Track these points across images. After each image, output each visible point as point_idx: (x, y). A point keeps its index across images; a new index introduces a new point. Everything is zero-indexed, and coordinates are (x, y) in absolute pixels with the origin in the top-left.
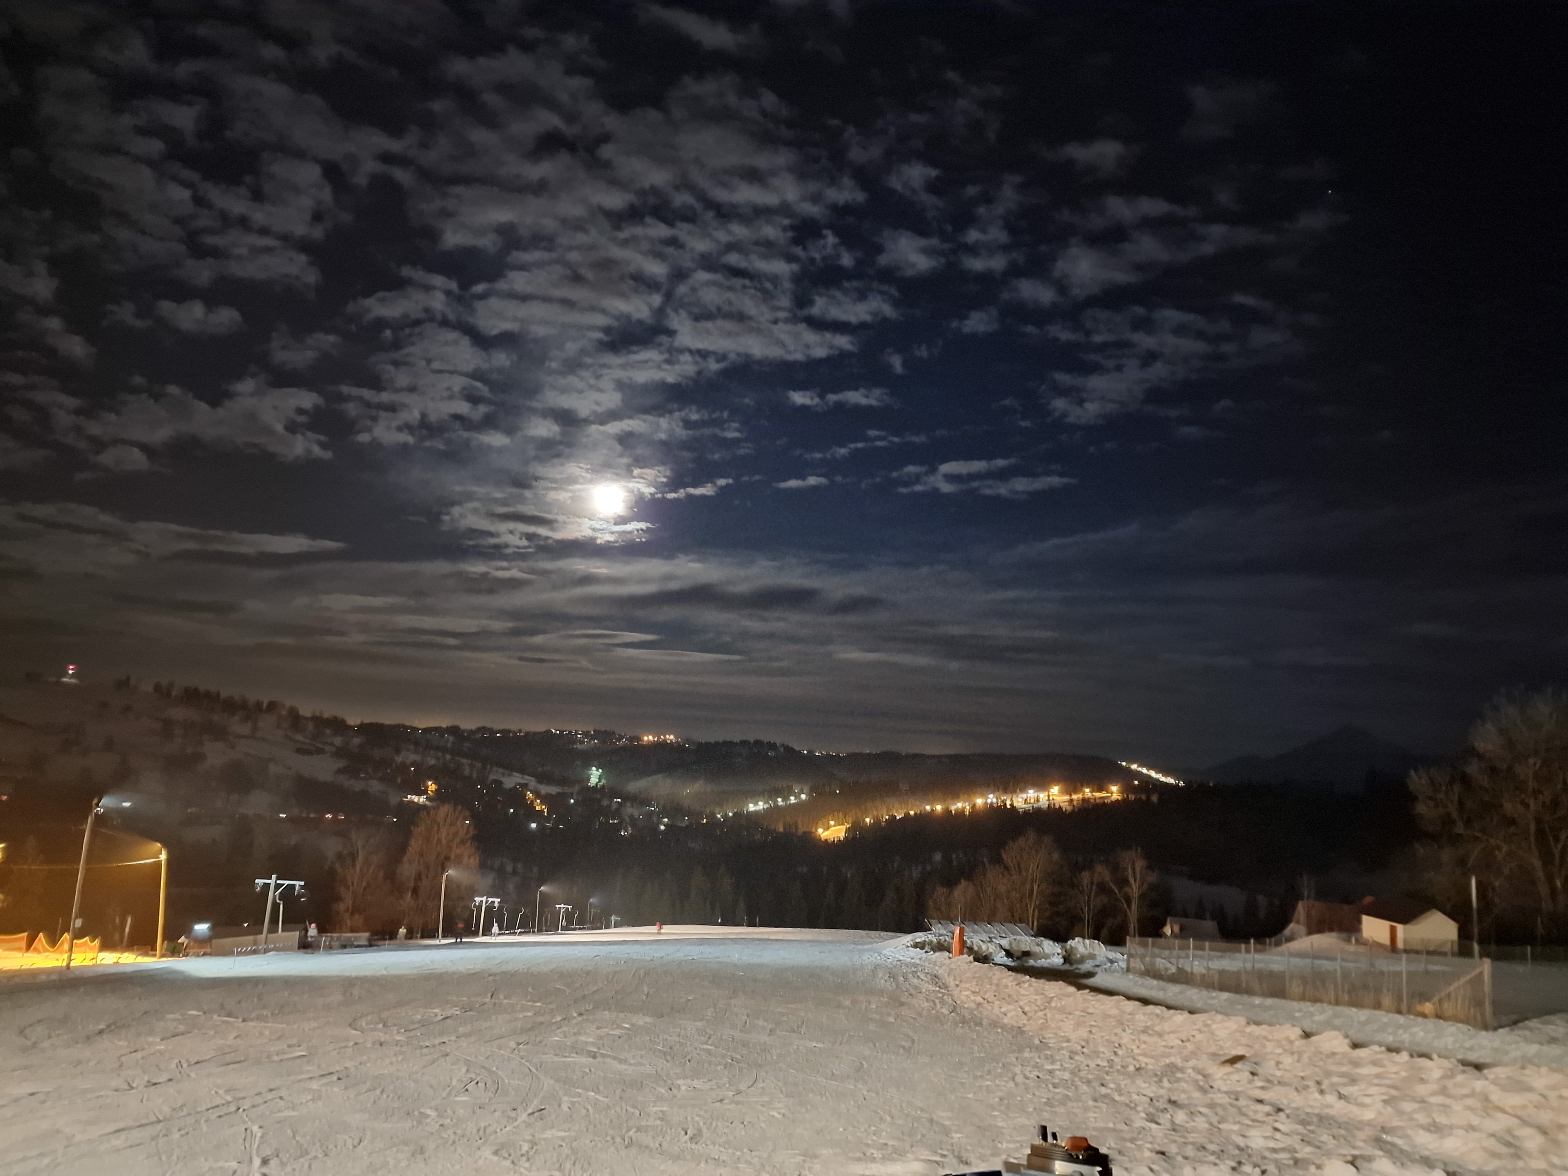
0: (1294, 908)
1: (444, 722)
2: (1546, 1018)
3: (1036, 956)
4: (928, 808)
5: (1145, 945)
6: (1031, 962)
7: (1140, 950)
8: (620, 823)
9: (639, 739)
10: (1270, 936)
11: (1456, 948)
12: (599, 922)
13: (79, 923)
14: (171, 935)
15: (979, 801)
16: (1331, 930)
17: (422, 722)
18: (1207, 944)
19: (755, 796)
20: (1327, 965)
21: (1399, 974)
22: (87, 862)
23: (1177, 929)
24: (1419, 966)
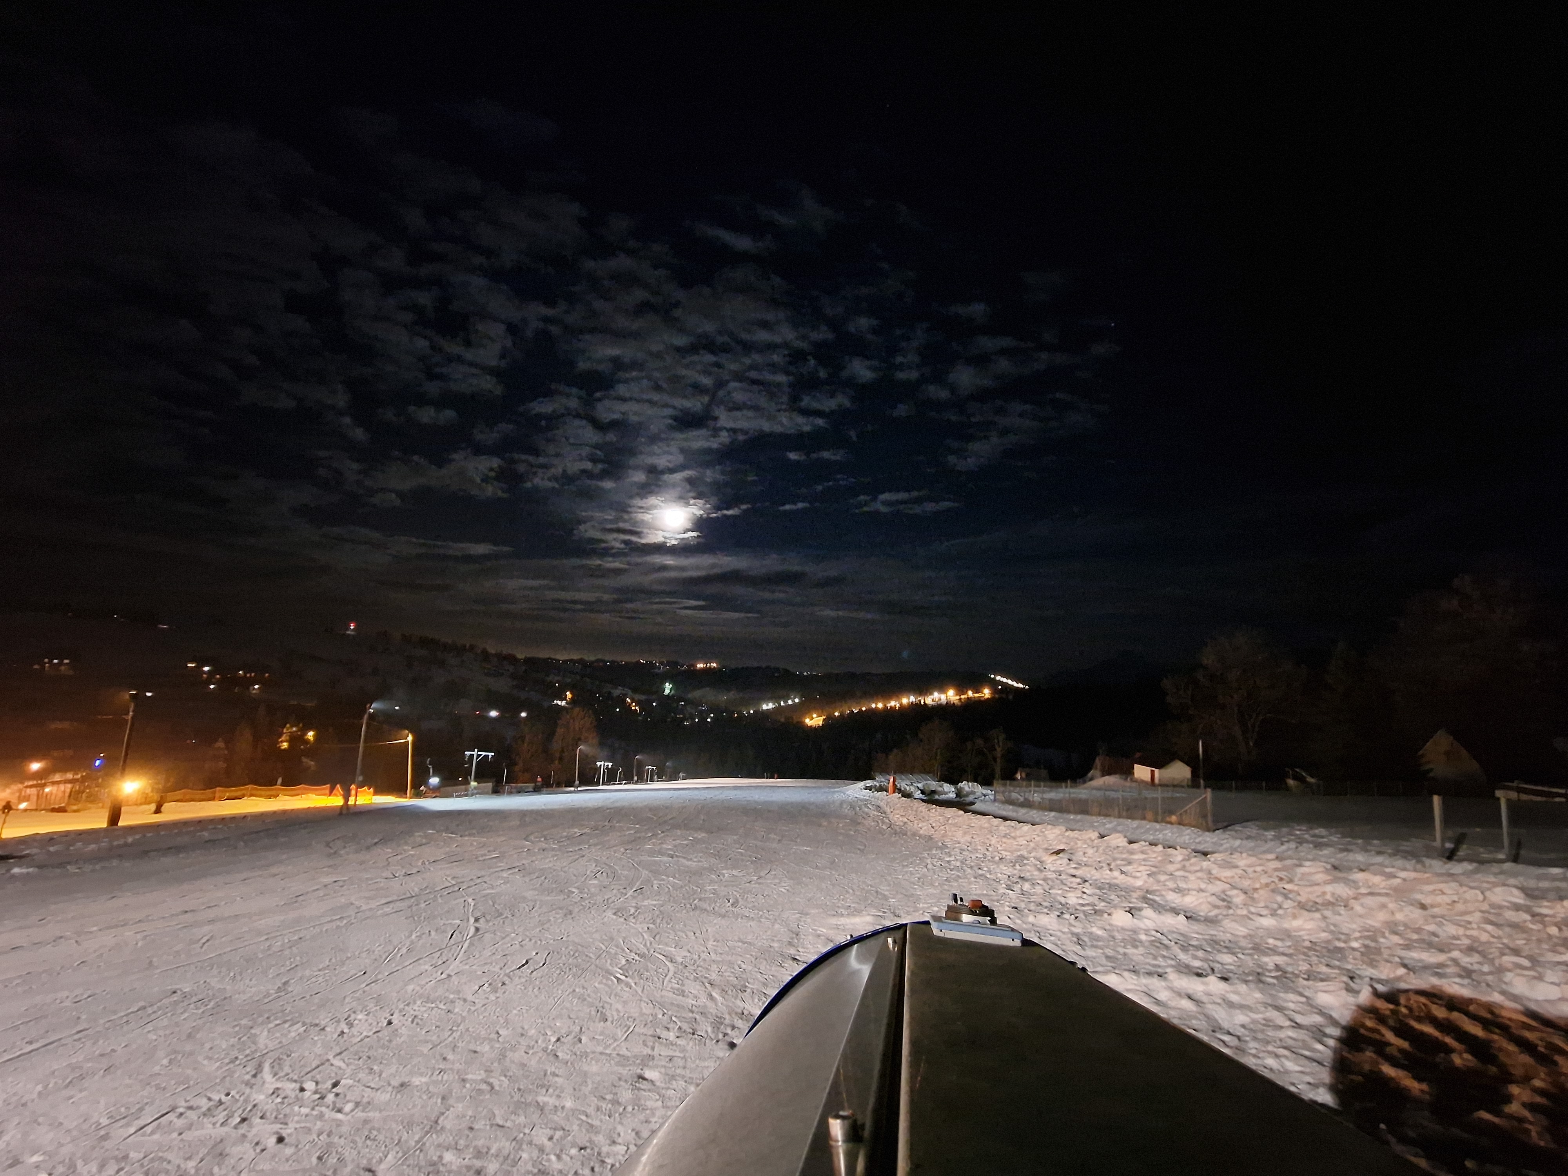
0: (1094, 760)
1: (575, 657)
2: (1244, 824)
3: (940, 793)
4: (873, 706)
5: (1005, 785)
6: (937, 797)
7: (1002, 789)
8: (684, 717)
9: (694, 666)
10: (1080, 778)
11: (1190, 783)
12: (673, 777)
13: (361, 778)
14: (416, 786)
15: (905, 701)
16: (1115, 773)
17: (562, 656)
18: (1042, 784)
19: (767, 700)
20: (1113, 795)
21: (1157, 798)
22: (365, 741)
23: (1024, 775)
24: (1169, 794)
